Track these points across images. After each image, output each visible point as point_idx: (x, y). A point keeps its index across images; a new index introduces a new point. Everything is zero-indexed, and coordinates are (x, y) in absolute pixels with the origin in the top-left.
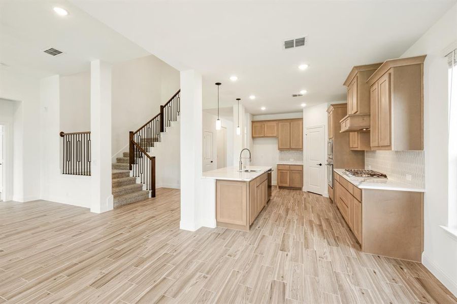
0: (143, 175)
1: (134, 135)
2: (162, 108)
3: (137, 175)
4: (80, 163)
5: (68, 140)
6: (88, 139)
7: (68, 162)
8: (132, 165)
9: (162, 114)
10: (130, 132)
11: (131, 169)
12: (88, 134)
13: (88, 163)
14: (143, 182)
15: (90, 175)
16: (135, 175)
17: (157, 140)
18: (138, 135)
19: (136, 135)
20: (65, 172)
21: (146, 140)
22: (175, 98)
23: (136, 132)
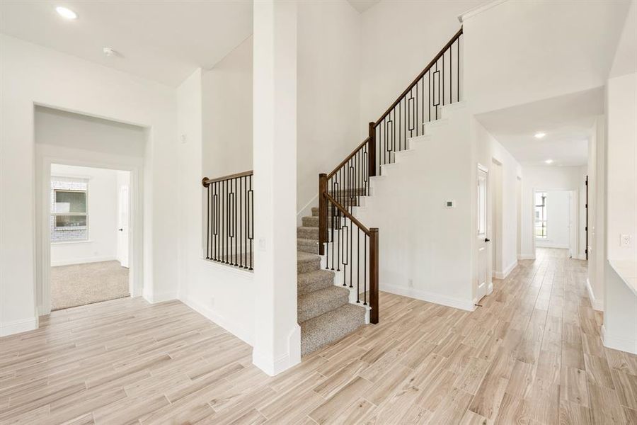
0: (348, 267)
1: (328, 179)
2: (373, 127)
3: (336, 267)
4: (234, 239)
5: (214, 194)
6: (248, 189)
7: (214, 236)
8: (325, 244)
9: (372, 141)
10: (321, 176)
11: (322, 253)
12: (248, 178)
13: (248, 240)
14: (348, 285)
15: (251, 269)
16: (330, 266)
17: (363, 192)
18: (334, 181)
19: (330, 181)
20: (210, 256)
21: (346, 194)
22: (402, 101)
23: (331, 176)
